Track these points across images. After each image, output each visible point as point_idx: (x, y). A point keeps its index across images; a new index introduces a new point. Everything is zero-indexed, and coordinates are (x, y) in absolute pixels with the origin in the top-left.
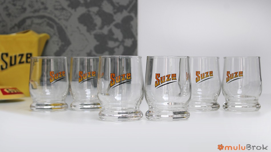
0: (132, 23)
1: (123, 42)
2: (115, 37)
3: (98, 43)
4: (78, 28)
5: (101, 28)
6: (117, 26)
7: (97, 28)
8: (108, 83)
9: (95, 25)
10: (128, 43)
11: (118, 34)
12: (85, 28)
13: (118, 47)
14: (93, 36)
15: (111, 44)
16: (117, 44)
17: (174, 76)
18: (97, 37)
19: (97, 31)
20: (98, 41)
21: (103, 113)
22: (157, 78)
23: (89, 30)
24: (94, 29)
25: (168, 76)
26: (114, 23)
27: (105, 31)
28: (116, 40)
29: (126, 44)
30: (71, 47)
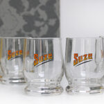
0: (55, 5)
1: (47, 22)
2: (41, 17)
3: (26, 23)
4: (9, 10)
5: (29, 10)
6: (42, 8)
7: (25, 10)
8: (32, 61)
9: (24, 7)
10: (52, 22)
11: (43, 14)
12: (15, 10)
13: (43, 26)
14: (21, 17)
15: (37, 24)
16: (42, 23)
17: (90, 55)
18: (25, 17)
19: (25, 12)
20: (26, 21)
21: (28, 89)
22: (75, 58)
23: (18, 12)
24: (23, 11)
25: (85, 56)
26: (40, 5)
27: (32, 12)
28: (42, 20)
29: (50, 24)
30: (3, 26)
